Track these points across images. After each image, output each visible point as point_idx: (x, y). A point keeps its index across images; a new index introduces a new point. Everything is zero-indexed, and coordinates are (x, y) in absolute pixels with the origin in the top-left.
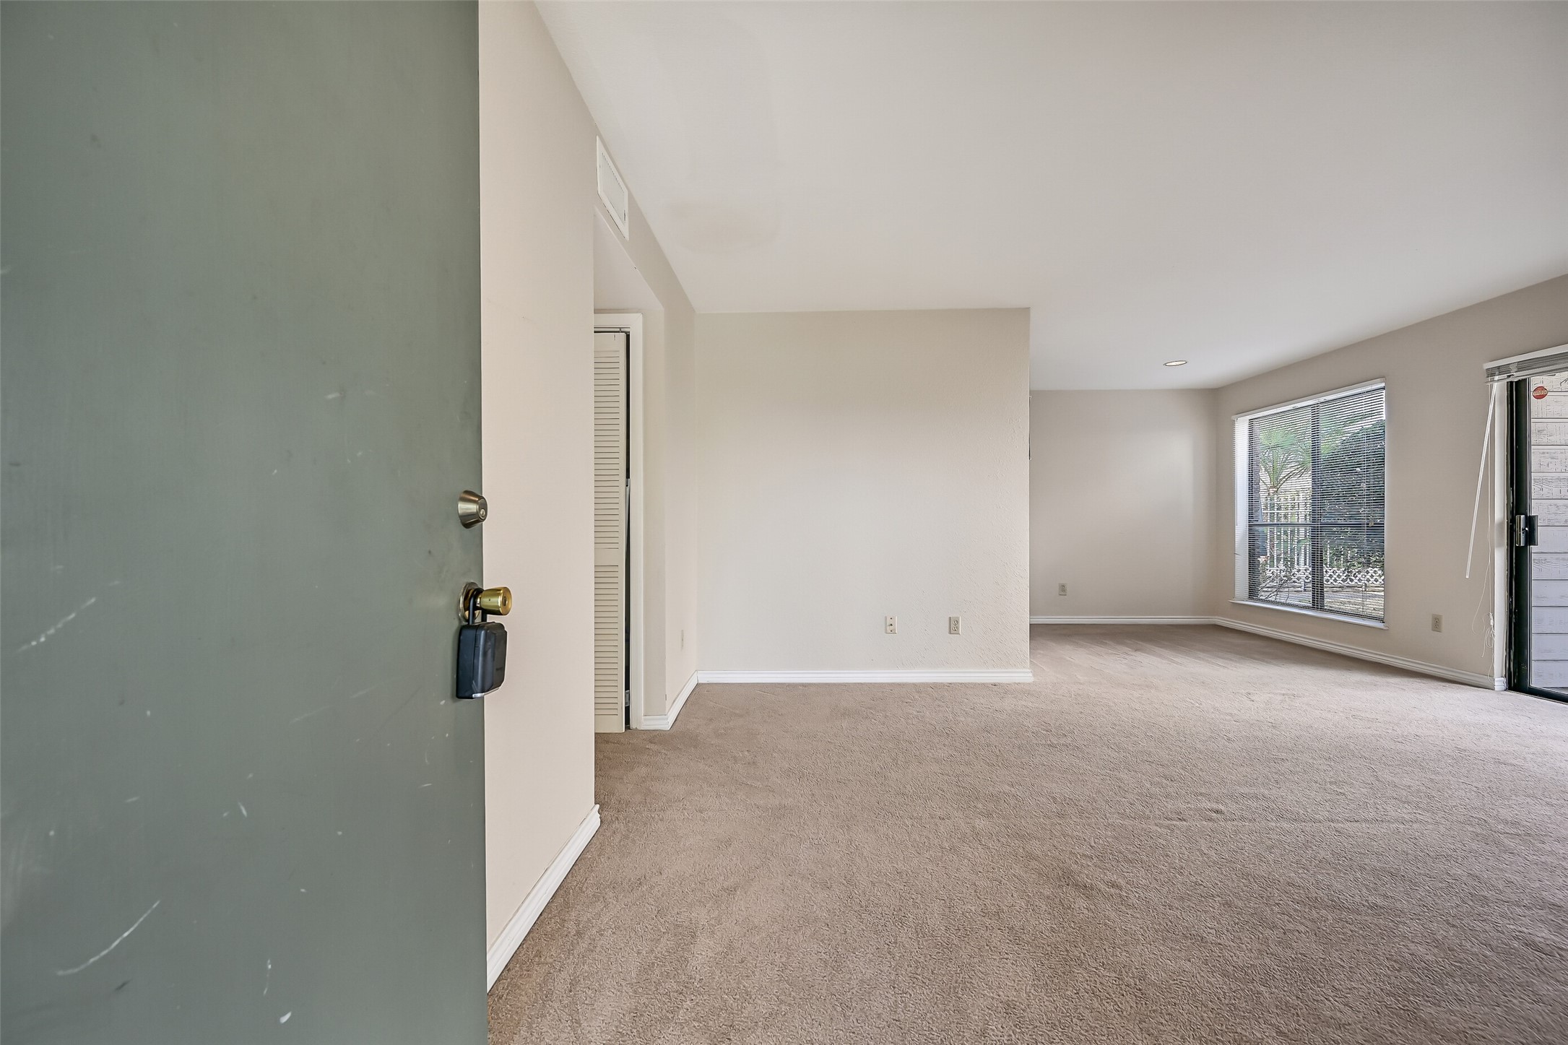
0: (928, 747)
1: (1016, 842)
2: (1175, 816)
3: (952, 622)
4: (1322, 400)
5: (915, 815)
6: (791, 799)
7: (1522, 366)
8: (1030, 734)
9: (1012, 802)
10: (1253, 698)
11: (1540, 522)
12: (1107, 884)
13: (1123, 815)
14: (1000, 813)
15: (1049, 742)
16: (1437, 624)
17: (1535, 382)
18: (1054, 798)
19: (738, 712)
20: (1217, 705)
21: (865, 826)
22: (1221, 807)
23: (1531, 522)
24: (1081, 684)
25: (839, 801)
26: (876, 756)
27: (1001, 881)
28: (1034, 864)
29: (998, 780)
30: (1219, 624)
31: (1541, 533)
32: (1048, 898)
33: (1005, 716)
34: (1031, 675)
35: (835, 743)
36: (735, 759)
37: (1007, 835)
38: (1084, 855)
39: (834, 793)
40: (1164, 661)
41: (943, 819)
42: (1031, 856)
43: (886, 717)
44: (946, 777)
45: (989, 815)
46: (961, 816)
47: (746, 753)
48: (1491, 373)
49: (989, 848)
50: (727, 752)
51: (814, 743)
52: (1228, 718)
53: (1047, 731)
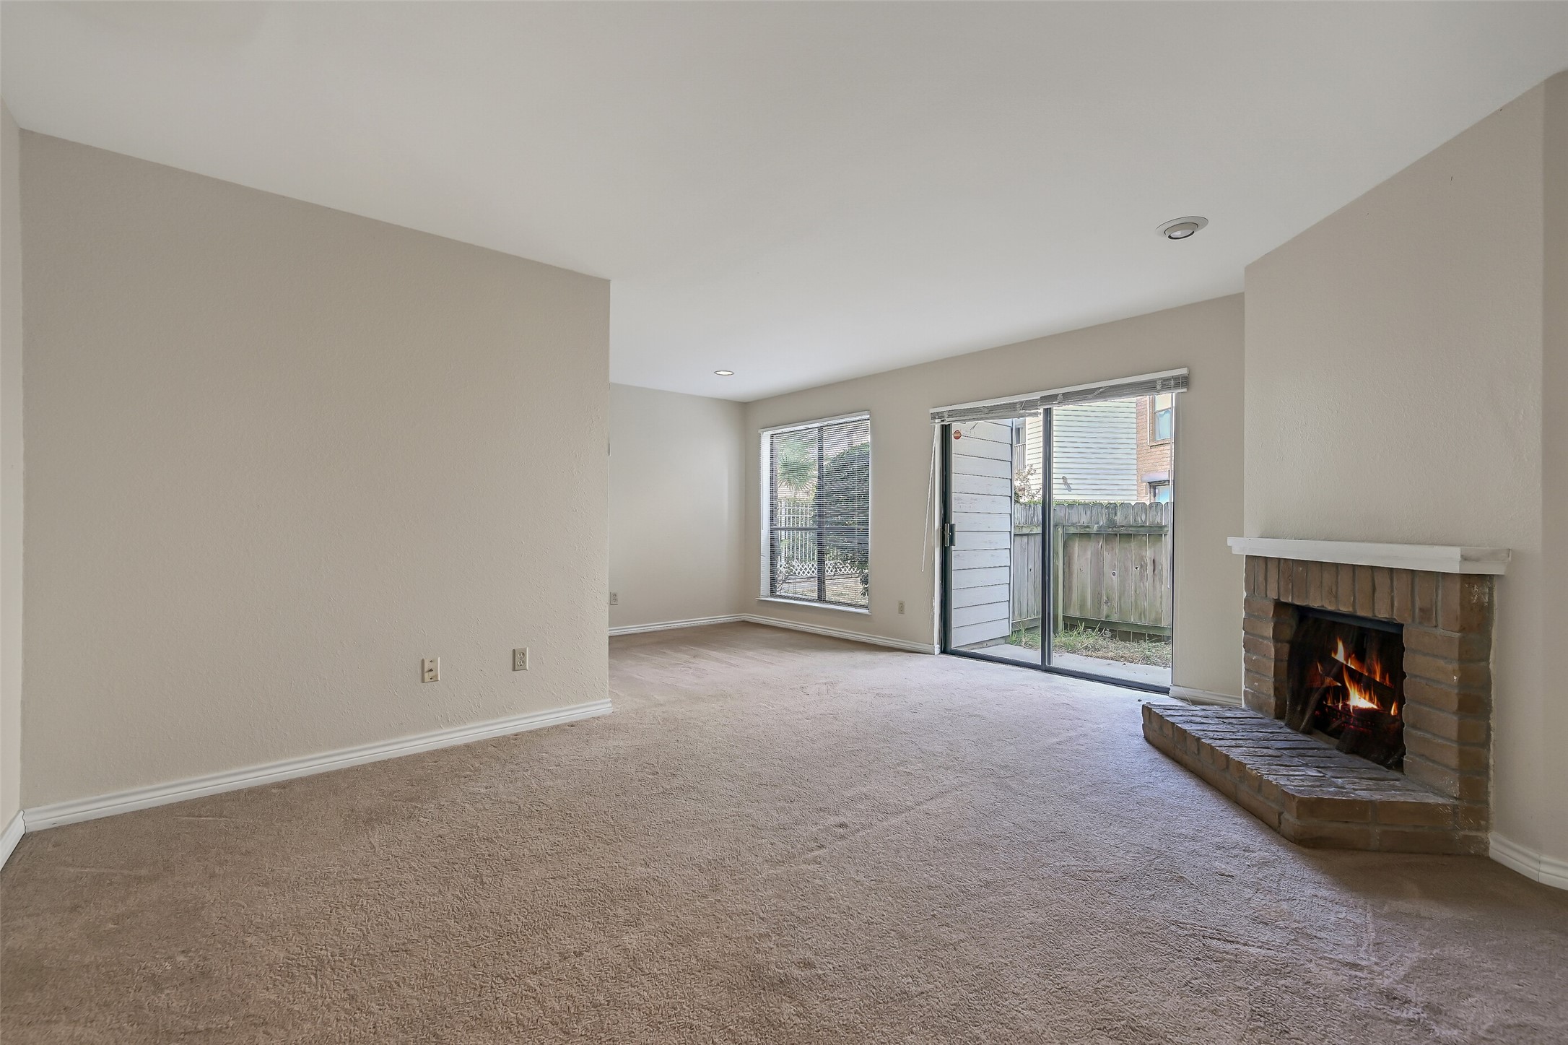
0: (520, 840)
1: (684, 950)
2: (814, 845)
3: (518, 656)
4: (826, 423)
5: (539, 964)
6: (307, 1026)
7: (952, 414)
8: (636, 783)
9: (657, 890)
10: (807, 691)
11: (956, 528)
12: (798, 964)
13: (773, 862)
14: (649, 912)
15: (661, 790)
16: (901, 608)
17: (955, 427)
18: (698, 865)
19: (143, 872)
20: (786, 705)
21: (466, 1022)
22: (843, 819)
23: (952, 527)
24: (661, 705)
25: (406, 991)
26: (446, 879)
27: (692, 1025)
28: (716, 975)
29: (628, 862)
30: (747, 620)
31: (957, 536)
32: (753, 1022)
33: (601, 766)
34: (610, 705)
35: (367, 879)
36: (156, 983)
37: (669, 944)
38: (761, 935)
39: (391, 978)
40: (724, 665)
41: (581, 954)
42: (710, 966)
43: (440, 807)
44: (560, 882)
45: (637, 923)
46: (602, 938)
47: (181, 958)
48: (934, 416)
49: (656, 976)
50: (129, 971)
51: (328, 890)
52: (800, 716)
53: (654, 774)
